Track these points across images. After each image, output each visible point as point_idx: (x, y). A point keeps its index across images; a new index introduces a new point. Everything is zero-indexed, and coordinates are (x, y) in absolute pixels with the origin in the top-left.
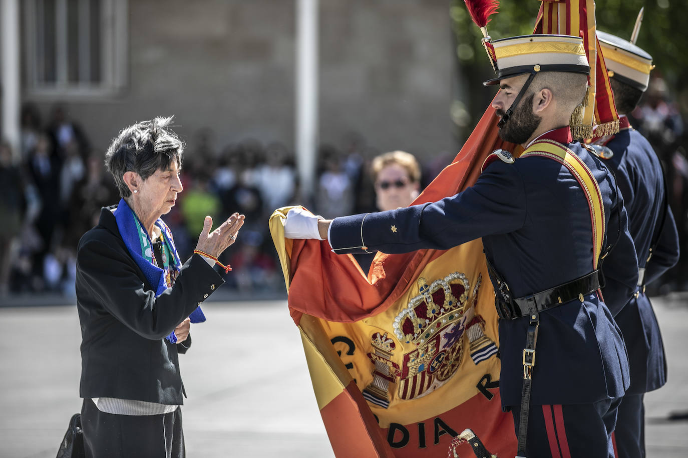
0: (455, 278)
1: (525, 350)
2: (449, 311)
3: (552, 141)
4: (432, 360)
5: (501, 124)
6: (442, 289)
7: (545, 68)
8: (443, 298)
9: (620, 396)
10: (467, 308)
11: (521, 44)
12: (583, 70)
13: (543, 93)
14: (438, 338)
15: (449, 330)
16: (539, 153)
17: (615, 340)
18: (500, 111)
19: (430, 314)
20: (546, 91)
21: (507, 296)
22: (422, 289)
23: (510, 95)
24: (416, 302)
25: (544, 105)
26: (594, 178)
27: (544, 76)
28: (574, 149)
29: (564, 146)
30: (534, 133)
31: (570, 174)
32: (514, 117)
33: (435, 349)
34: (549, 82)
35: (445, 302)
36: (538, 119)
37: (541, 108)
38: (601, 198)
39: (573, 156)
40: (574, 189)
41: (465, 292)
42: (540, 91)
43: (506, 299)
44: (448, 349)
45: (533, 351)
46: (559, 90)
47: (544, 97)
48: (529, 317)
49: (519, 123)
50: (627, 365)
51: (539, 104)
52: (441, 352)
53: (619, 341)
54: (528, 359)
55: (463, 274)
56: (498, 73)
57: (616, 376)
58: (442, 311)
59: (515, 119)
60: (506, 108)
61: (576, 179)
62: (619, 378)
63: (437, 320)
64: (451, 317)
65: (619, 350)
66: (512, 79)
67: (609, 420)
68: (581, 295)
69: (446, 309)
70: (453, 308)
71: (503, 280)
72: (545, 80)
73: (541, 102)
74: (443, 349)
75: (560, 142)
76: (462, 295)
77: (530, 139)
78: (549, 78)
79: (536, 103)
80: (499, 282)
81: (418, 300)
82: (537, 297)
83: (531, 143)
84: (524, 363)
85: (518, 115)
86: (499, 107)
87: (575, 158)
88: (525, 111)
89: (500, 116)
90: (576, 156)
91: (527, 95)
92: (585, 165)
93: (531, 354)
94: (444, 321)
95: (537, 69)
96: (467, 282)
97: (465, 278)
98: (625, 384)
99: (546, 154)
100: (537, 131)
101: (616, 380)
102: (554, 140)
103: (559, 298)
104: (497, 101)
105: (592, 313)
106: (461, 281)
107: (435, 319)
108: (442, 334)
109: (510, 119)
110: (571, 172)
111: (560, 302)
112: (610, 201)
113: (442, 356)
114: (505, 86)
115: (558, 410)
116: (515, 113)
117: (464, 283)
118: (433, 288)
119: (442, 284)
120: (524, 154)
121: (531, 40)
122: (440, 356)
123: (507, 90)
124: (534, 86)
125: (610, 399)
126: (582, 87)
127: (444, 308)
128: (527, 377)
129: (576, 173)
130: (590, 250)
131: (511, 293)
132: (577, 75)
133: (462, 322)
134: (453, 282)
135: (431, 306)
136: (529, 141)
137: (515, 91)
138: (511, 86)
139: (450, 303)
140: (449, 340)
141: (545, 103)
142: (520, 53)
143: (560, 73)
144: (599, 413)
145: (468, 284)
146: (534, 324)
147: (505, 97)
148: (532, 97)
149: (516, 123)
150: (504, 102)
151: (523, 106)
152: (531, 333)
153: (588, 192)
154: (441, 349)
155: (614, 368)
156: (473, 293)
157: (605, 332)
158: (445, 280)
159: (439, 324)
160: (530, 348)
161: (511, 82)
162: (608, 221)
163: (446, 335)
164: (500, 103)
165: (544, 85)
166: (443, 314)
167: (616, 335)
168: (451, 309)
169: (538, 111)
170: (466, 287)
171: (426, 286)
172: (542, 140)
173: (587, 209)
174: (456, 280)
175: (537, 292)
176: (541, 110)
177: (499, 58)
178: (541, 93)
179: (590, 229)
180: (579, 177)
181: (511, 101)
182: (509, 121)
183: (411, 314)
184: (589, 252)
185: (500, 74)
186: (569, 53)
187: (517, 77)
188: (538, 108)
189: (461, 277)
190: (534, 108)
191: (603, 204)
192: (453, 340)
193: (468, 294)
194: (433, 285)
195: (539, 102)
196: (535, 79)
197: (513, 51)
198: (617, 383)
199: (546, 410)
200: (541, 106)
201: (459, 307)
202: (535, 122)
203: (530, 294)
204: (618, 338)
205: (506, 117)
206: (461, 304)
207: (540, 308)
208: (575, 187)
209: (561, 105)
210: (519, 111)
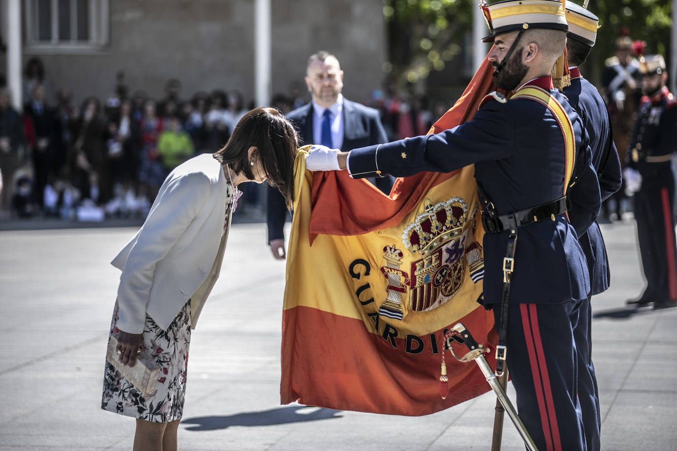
0: (456, 202)
1: (505, 259)
2: (451, 229)
3: (537, 87)
4: (436, 273)
5: (495, 74)
6: (444, 209)
7: (533, 26)
8: (446, 218)
9: (583, 299)
10: (465, 228)
11: (512, 6)
12: (562, 28)
13: (531, 47)
14: (441, 252)
15: (450, 245)
16: (526, 96)
17: (579, 254)
18: (495, 63)
19: (434, 230)
20: (533, 45)
21: (493, 213)
22: (427, 208)
23: (503, 50)
24: (422, 218)
25: (532, 57)
26: (569, 119)
27: (530, 33)
28: (555, 94)
29: (546, 92)
30: (523, 80)
31: (551, 115)
32: (506, 68)
33: (438, 262)
34: (535, 38)
35: (447, 221)
36: (526, 68)
37: (529, 59)
38: (574, 137)
39: (554, 100)
40: (554, 128)
41: (464, 215)
42: (528, 45)
43: (491, 215)
44: (450, 265)
45: (512, 260)
46: (544, 45)
47: (531, 50)
48: (509, 231)
49: (510, 72)
50: (588, 274)
51: (528, 56)
52: (444, 266)
53: (582, 255)
54: (507, 266)
55: (462, 199)
56: (492, 32)
57: (579, 282)
58: (444, 228)
59: (507, 69)
60: (500, 60)
61: (555, 119)
62: (582, 283)
63: (439, 236)
64: (452, 234)
65: (582, 261)
66: (504, 36)
67: (573, 318)
68: (553, 215)
69: (448, 227)
70: (453, 227)
71: (490, 200)
72: (532, 36)
73: (529, 54)
74: (445, 264)
75: (542, 88)
76: (461, 217)
77: (519, 85)
78: (536, 34)
79: (525, 55)
80: (486, 202)
81: (424, 217)
82: (517, 215)
83: (521, 87)
84: (504, 269)
85: (510, 65)
86: (494, 59)
87: (555, 102)
88: (516, 62)
89: (495, 67)
90: (556, 100)
91: (518, 48)
92: (563, 108)
93: (510, 262)
94: (446, 237)
95: (525, 27)
96: (466, 205)
97: (464, 203)
98: (587, 289)
99: (532, 97)
100: (525, 78)
101: (580, 285)
102: (538, 86)
103: (535, 217)
104: (493, 55)
105: (561, 231)
106: (461, 204)
107: (438, 235)
108: (444, 248)
109: (503, 69)
110: (552, 113)
111: (536, 220)
112: (580, 139)
113: (445, 271)
114: (499, 42)
115: (533, 308)
116: (507, 64)
117: (463, 206)
118: (437, 207)
119: (445, 205)
120: (513, 97)
121: (520, 3)
122: (443, 271)
123: (501, 45)
124: (523, 41)
125: (575, 301)
126: (562, 41)
127: (446, 226)
128: (507, 280)
129: (556, 114)
130: (562, 178)
131: (495, 211)
132: (558, 32)
133: (461, 241)
134: (454, 205)
135: (435, 223)
136: (518, 86)
137: (507, 46)
138: (504, 41)
139: (451, 222)
140: (451, 256)
141: (532, 55)
142: (511, 14)
143: (544, 30)
144: (566, 310)
145: (466, 208)
146: (513, 237)
147: (499, 52)
148: (522, 50)
149: (508, 72)
150: (497, 55)
151: (514, 57)
152: (510, 245)
153: (564, 130)
154: (443, 263)
155: (578, 276)
156: (471, 216)
157: (571, 246)
158: (448, 202)
159: (441, 239)
160: (510, 257)
161: (503, 39)
162: (577, 154)
163: (448, 250)
164: (495, 56)
165: (531, 39)
166: (445, 231)
167: (580, 249)
168: (452, 228)
169: (526, 61)
170: (465, 210)
171: (431, 206)
172: (529, 86)
173: (563, 145)
174: (456, 204)
175: (517, 211)
176: (529, 61)
177: (494, 19)
178: (528, 47)
179: (564, 161)
180: (558, 117)
181: (504, 54)
182: (502, 71)
183: (417, 228)
184: (561, 180)
185: (494, 33)
186: (552, 14)
187: (509, 34)
188: (526, 59)
189: (461, 201)
190: (523, 59)
191: (575, 142)
192: (454, 257)
193: (467, 216)
194: (437, 206)
195: (527, 54)
196: (524, 35)
197: (506, 12)
198: (580, 288)
199: (523, 308)
200: (529, 57)
201: (459, 227)
202: (524, 71)
203: (511, 213)
204: (581, 252)
205: (500, 68)
206: (460, 224)
207: (519, 224)
208: (555, 126)
209: (546, 56)
210: (511, 62)
